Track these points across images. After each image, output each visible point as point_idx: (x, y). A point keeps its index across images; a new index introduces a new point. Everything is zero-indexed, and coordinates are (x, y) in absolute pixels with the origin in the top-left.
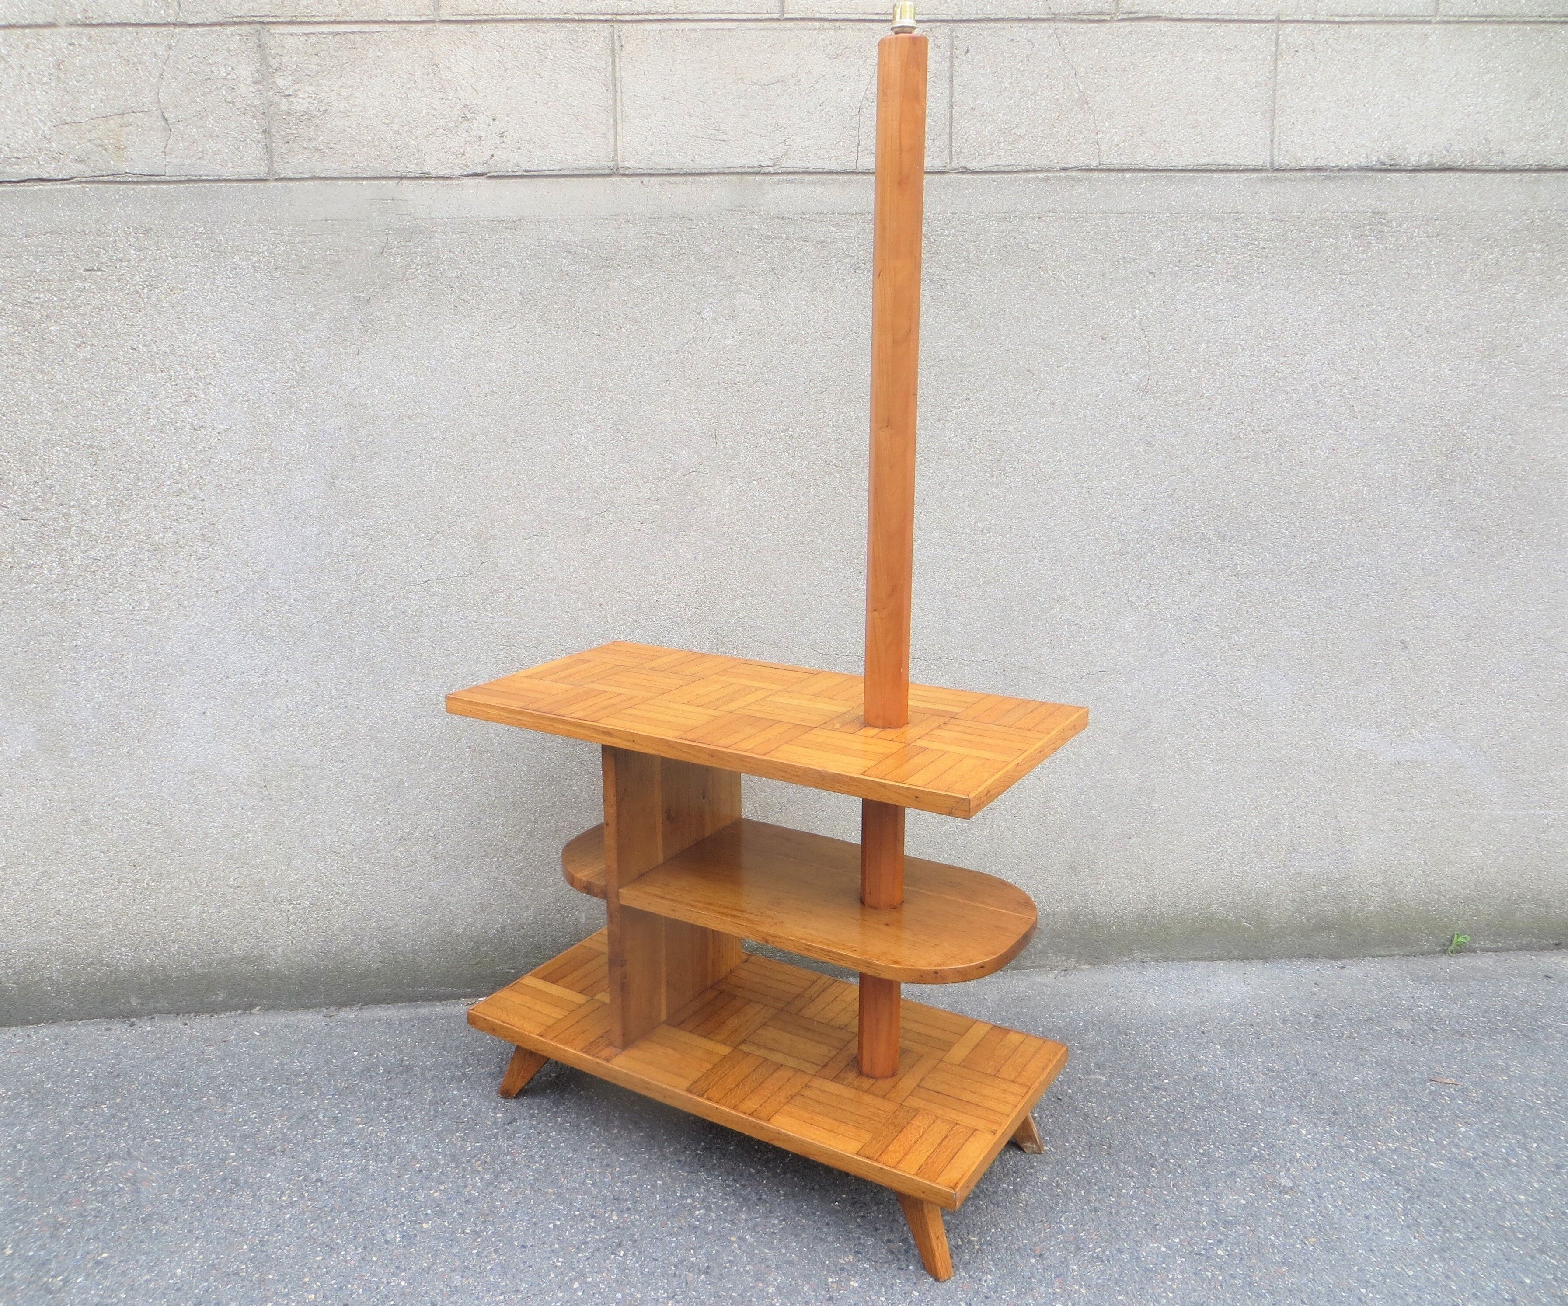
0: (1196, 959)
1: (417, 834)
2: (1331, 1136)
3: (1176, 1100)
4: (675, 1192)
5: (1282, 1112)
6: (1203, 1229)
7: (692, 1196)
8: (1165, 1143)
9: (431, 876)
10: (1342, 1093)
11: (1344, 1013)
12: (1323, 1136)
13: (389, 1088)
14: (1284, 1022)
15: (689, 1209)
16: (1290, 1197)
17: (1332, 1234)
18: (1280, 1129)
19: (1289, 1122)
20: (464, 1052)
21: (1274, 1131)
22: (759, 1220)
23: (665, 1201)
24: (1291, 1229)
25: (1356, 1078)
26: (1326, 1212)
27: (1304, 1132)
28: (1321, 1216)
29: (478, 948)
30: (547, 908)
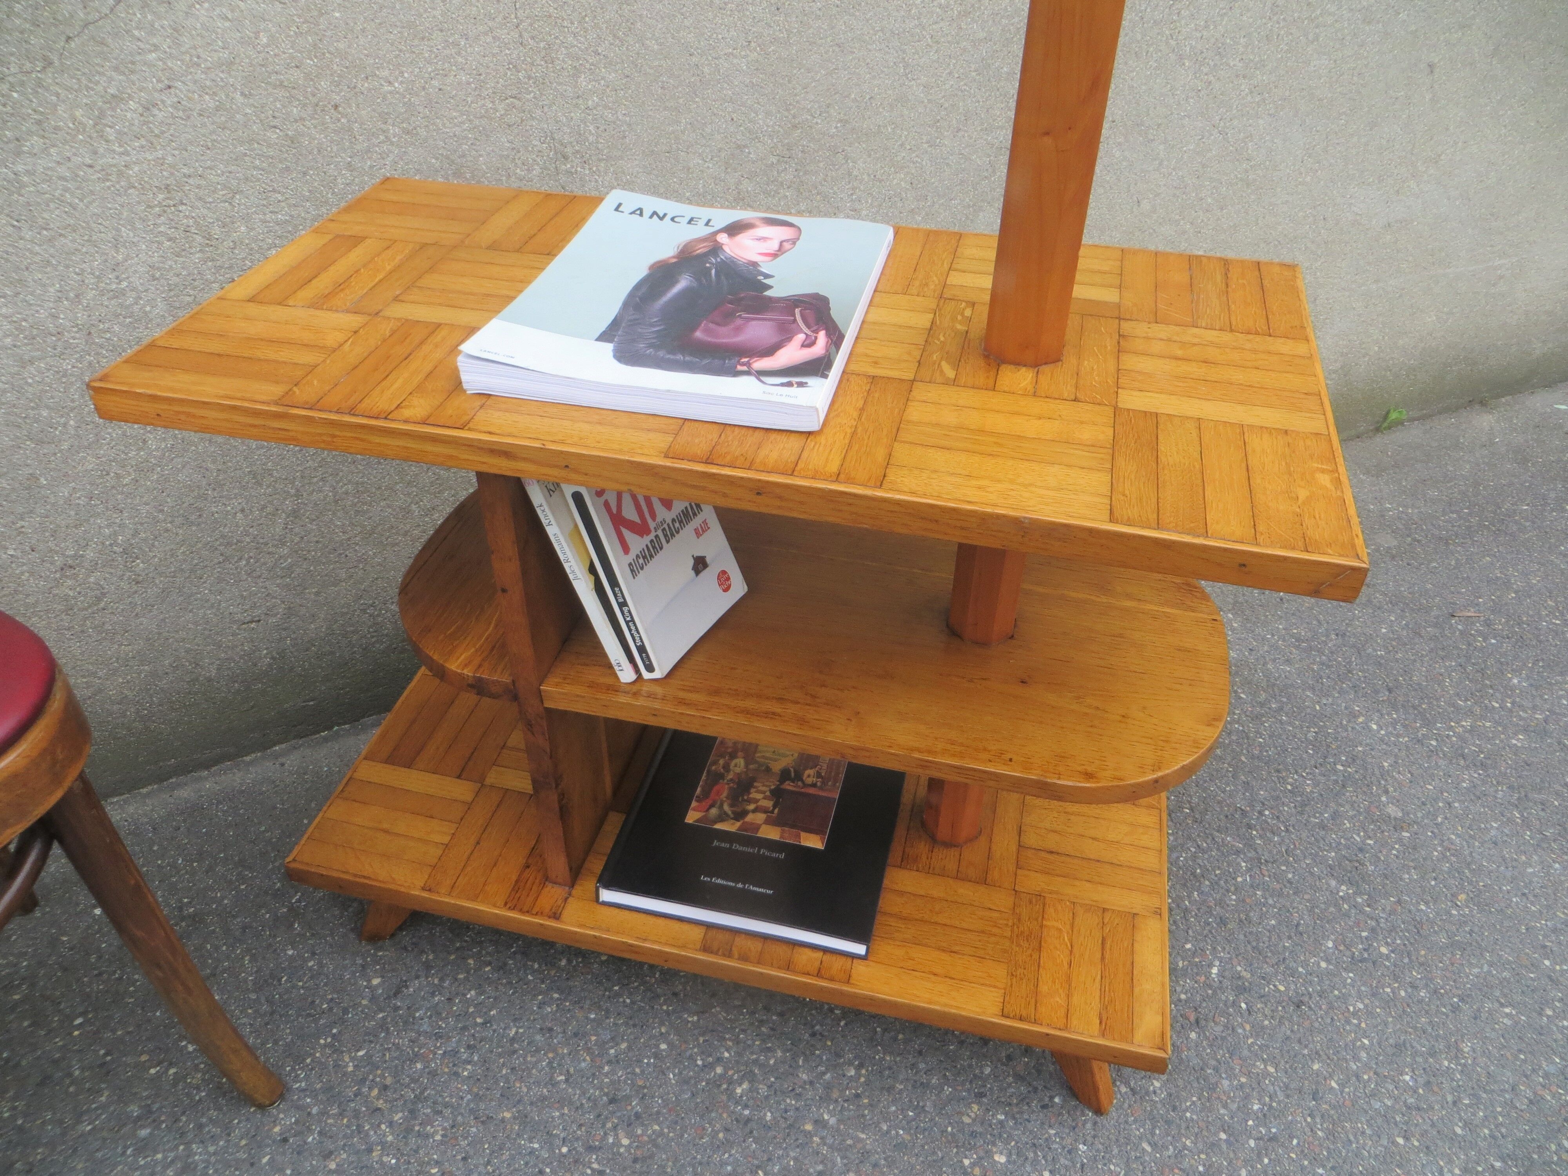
1: (90, 554)
2: (1403, 725)
4: (691, 1058)
5: (1339, 701)
6: (1347, 915)
7: (719, 1060)
9: (139, 609)
10: (1381, 657)
12: (1395, 728)
15: (725, 1086)
16: (1408, 835)
17: (1476, 881)
18: (1350, 729)
19: (1354, 716)
20: (277, 864)
21: (1345, 734)
22: (828, 1076)
23: (684, 1081)
24: (1433, 887)
25: (1384, 630)
26: (1453, 847)
27: (1375, 727)
28: (1452, 855)
29: (248, 688)
30: (345, 610)
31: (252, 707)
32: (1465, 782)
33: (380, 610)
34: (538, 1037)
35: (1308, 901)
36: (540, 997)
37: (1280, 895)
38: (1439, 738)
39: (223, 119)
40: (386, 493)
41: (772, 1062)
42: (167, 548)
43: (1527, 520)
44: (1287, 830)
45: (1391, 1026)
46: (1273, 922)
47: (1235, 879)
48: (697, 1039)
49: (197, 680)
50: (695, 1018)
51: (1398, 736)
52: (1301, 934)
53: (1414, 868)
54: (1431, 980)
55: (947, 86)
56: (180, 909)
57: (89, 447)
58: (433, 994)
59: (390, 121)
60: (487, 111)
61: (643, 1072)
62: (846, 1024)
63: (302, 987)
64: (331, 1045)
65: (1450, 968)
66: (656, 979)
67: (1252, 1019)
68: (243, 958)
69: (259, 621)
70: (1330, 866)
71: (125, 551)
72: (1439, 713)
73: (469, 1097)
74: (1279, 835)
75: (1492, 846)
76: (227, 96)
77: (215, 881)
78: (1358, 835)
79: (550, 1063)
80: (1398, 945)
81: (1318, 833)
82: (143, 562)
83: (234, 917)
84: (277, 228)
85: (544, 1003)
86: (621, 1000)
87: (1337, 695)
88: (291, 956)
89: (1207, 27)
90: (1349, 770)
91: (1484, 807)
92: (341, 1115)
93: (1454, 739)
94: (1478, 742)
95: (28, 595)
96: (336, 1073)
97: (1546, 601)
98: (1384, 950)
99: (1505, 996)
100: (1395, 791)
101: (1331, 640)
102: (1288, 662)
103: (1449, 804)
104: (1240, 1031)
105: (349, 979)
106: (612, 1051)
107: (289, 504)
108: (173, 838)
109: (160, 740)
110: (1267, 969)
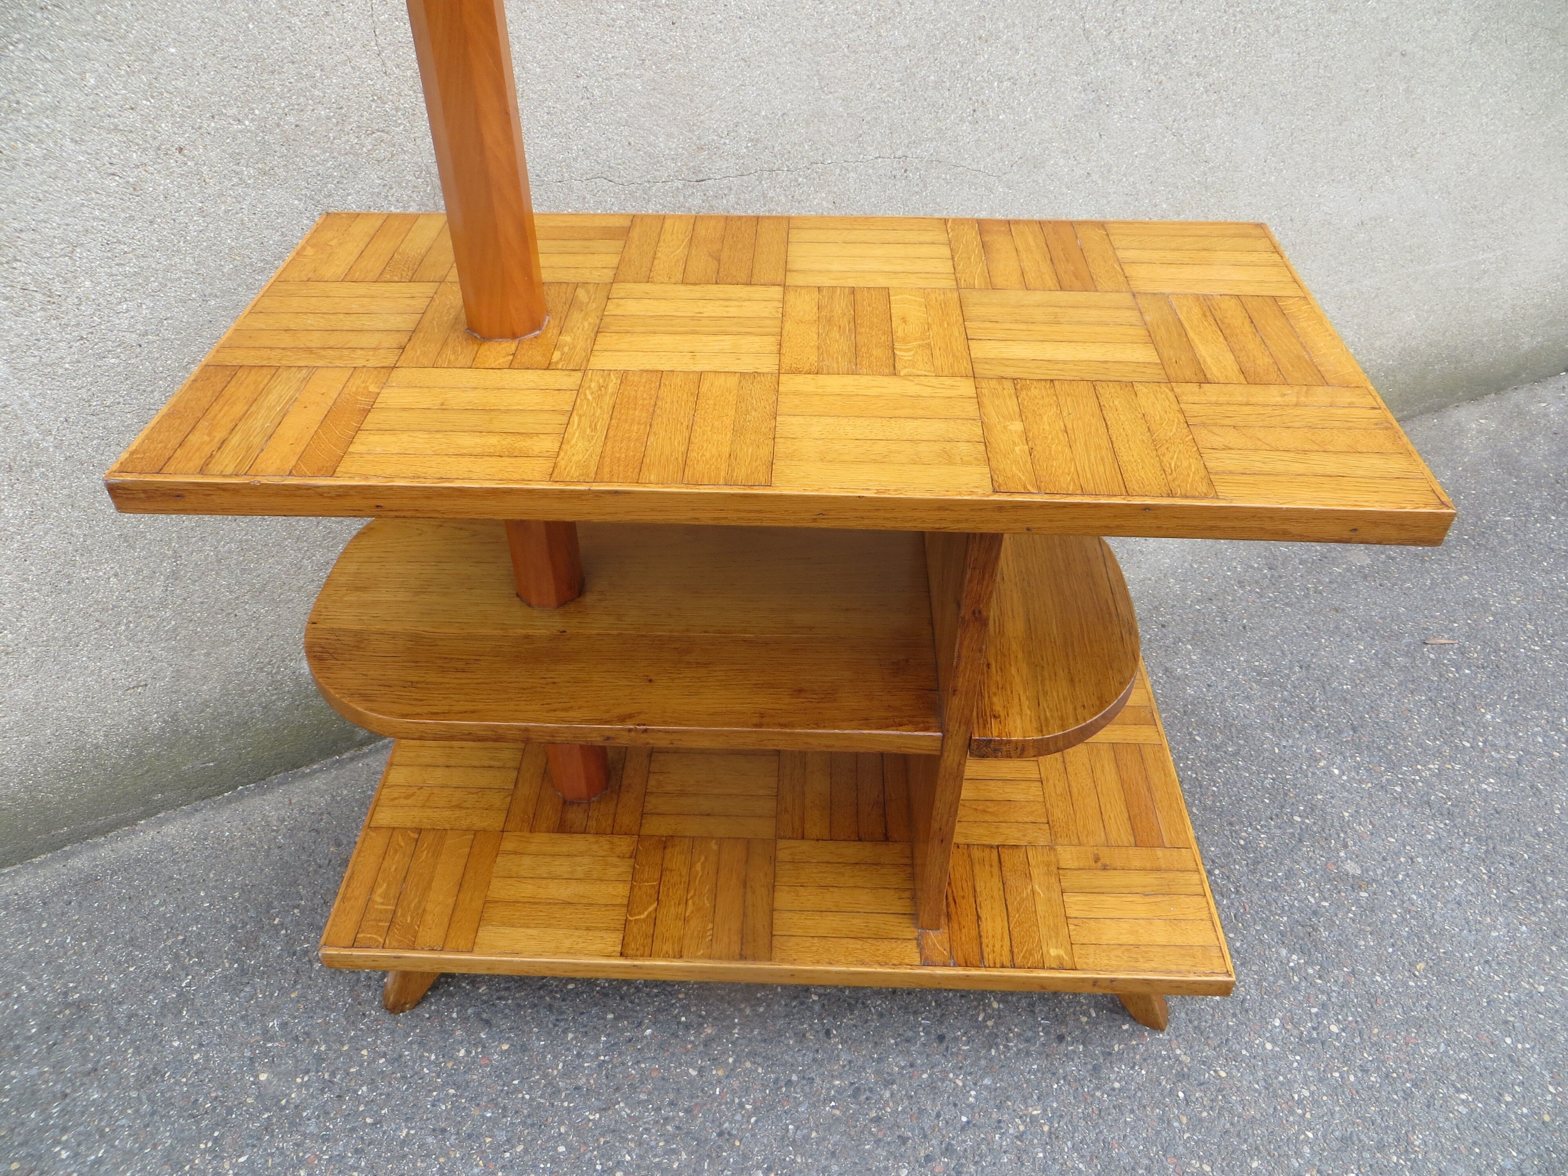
2: (1366, 770)
5: (1300, 743)
12: (1358, 773)
16: (1367, 895)
17: (1437, 948)
18: (1310, 774)
19: (1314, 759)
20: (169, 943)
24: (1391, 955)
25: (1351, 661)
26: (1414, 908)
27: (1336, 772)
28: (1412, 917)
29: (140, 753)
30: (240, 670)
31: (147, 772)
32: (1429, 833)
33: (279, 667)
34: (430, 1140)
35: (1256, 973)
36: (435, 1093)
38: (1406, 784)
39: (54, 168)
40: (274, 550)
41: (675, 1166)
42: (36, 617)
43: (1508, 531)
44: (1237, 892)
45: (1338, 1115)
48: (598, 1140)
49: (84, 747)
50: (597, 1116)
51: (1361, 782)
52: (1247, 1011)
54: (1383, 1062)
55: (869, 99)
56: (66, 994)
58: (322, 1091)
59: (242, 161)
60: (352, 147)
62: (756, 1121)
63: (186, 1084)
64: (211, 1151)
65: (1404, 1048)
66: (559, 1071)
67: (1188, 1111)
68: (126, 1051)
69: (146, 685)
70: (1281, 932)
72: (1405, 754)
74: (1229, 898)
75: (1455, 906)
76: (56, 143)
77: (103, 963)
78: (1313, 896)
80: (1350, 1022)
81: (1270, 895)
82: (11, 633)
83: (120, 1003)
84: (126, 280)
85: (438, 1100)
86: (520, 1096)
87: (1297, 736)
88: (178, 1048)
89: (1155, 23)
90: (1307, 821)
91: (1449, 862)
93: (1420, 784)
94: (1445, 788)
97: (1525, 625)
98: (1334, 1028)
99: (1462, 1079)
100: (1355, 845)
101: (1295, 673)
103: (1411, 859)
104: (1176, 1124)
105: (235, 1074)
106: (507, 1155)
107: (167, 567)
108: (63, 914)
109: (49, 809)
110: (1208, 1052)
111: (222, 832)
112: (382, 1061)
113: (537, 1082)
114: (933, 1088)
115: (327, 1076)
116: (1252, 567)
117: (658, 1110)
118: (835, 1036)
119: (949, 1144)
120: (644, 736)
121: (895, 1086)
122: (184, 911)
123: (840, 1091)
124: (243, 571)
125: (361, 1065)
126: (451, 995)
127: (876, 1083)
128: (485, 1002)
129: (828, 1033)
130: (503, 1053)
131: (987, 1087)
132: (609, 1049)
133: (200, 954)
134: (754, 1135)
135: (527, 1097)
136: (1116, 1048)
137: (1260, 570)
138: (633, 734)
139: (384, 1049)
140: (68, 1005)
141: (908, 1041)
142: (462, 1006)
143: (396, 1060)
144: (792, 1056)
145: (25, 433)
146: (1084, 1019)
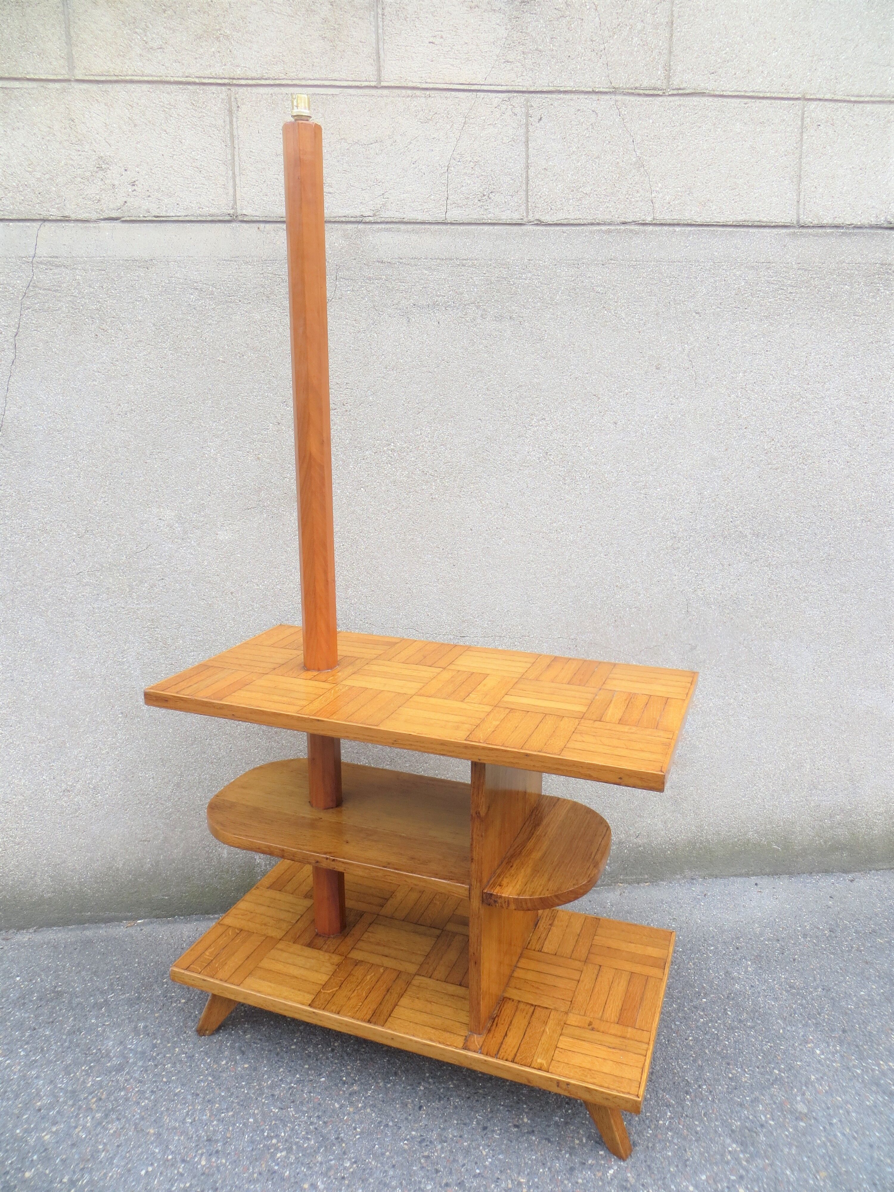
0: (736, 876)
1: (78, 786)
2: (841, 1055)
3: (711, 1021)
4: (263, 1131)
5: (800, 1031)
7: (277, 1136)
8: (701, 1068)
10: (850, 1009)
11: (853, 926)
12: (834, 1056)
13: (37, 1017)
14: (805, 936)
15: (272, 1150)
16: (804, 1125)
17: (841, 1167)
18: (798, 1049)
19: (806, 1042)
20: (111, 977)
21: (793, 1052)
22: (333, 1162)
23: (252, 1141)
24: (804, 1162)
25: (862, 993)
26: (835, 1141)
27: (818, 1052)
28: (832, 1146)
29: (136, 879)
30: (194, 845)
31: (136, 892)
32: (869, 1101)
33: (213, 850)
34: (189, 1097)
36: (202, 1077)
37: (685, 1139)
38: (865, 1069)
41: (305, 1145)
44: (713, 1101)
46: (670, 1154)
47: (658, 1121)
48: (271, 1122)
49: (112, 868)
50: (277, 1110)
51: (833, 1061)
52: (686, 1166)
53: (797, 1147)
56: (56, 987)
57: (92, 732)
58: (149, 1060)
61: (233, 1130)
62: (359, 1138)
63: (89, 1039)
64: (87, 1071)
68: (70, 1018)
69: (149, 841)
70: (733, 1131)
71: (94, 788)
73: (138, 1116)
74: (705, 1102)
77: (78, 979)
78: (765, 1116)
79: (188, 1112)
81: (735, 1108)
83: (77, 997)
85: (202, 1081)
87: (800, 1026)
88: (93, 1023)
90: (783, 1075)
92: (72, 1106)
93: (877, 1072)
95: (46, 801)
96: (81, 1085)
100: (810, 1095)
101: (817, 992)
102: (776, 999)
103: (848, 1112)
106: (223, 1115)
107: (176, 779)
108: (71, 953)
109: (86, 899)
110: (649, 1180)
111: (159, 936)
112: (184, 1055)
113: (255, 1086)
114: (467, 1152)
115: (154, 1054)
116: (818, 928)
117: (310, 1117)
118: (424, 1110)
119: (463, 1181)
120: (333, 863)
121: (445, 1144)
122: (125, 965)
123: (413, 1138)
124: (209, 791)
125: (173, 1055)
126: (231, 1035)
127: (436, 1139)
128: (246, 1042)
129: (420, 1108)
130: (244, 1068)
131: (499, 1160)
132: (298, 1082)
133: (123, 986)
134: (354, 1144)
135: (246, 1091)
136: (590, 1162)
137: (823, 930)
138: (328, 861)
139: (187, 1050)
140: (54, 992)
141: (465, 1124)
142: (234, 1041)
143: (190, 1057)
144: (395, 1113)
145: (137, 701)
146: (577, 1142)
